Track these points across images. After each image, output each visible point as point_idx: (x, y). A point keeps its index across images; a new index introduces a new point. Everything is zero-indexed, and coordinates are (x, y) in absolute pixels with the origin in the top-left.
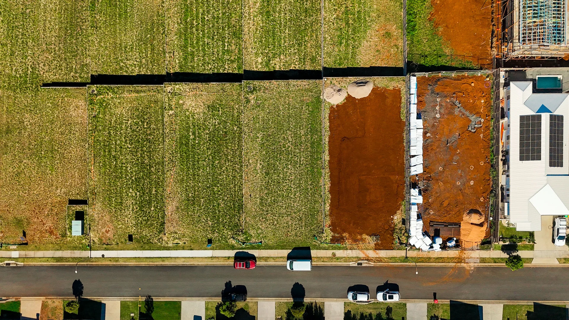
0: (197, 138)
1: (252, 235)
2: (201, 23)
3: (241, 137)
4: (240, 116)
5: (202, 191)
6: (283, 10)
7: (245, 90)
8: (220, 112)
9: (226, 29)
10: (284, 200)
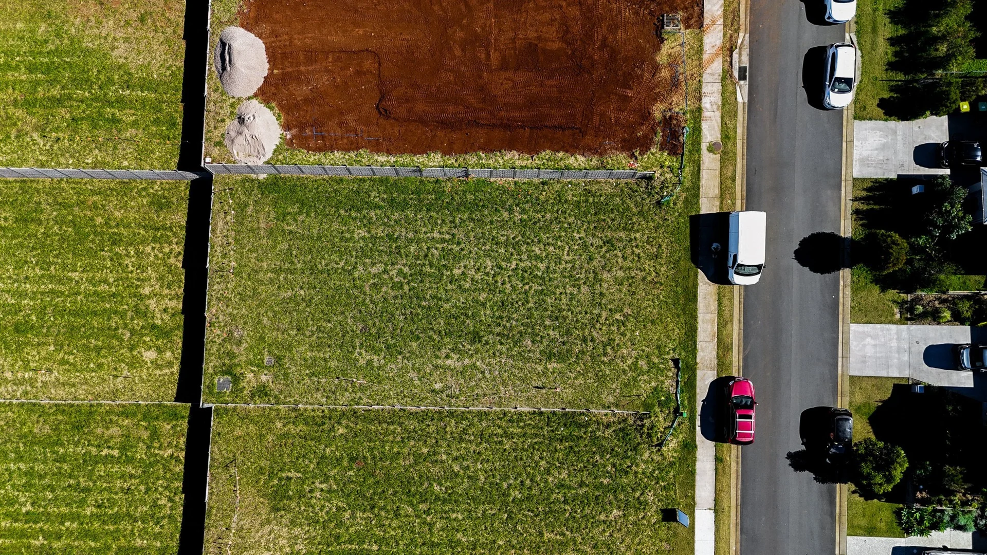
0: (365, 546)
1: (655, 389)
2: (39, 525)
3: (366, 414)
4: (308, 417)
5: (522, 534)
6: (15, 285)
7: (230, 399)
8: (293, 474)
9: (62, 451)
10: (552, 289)
